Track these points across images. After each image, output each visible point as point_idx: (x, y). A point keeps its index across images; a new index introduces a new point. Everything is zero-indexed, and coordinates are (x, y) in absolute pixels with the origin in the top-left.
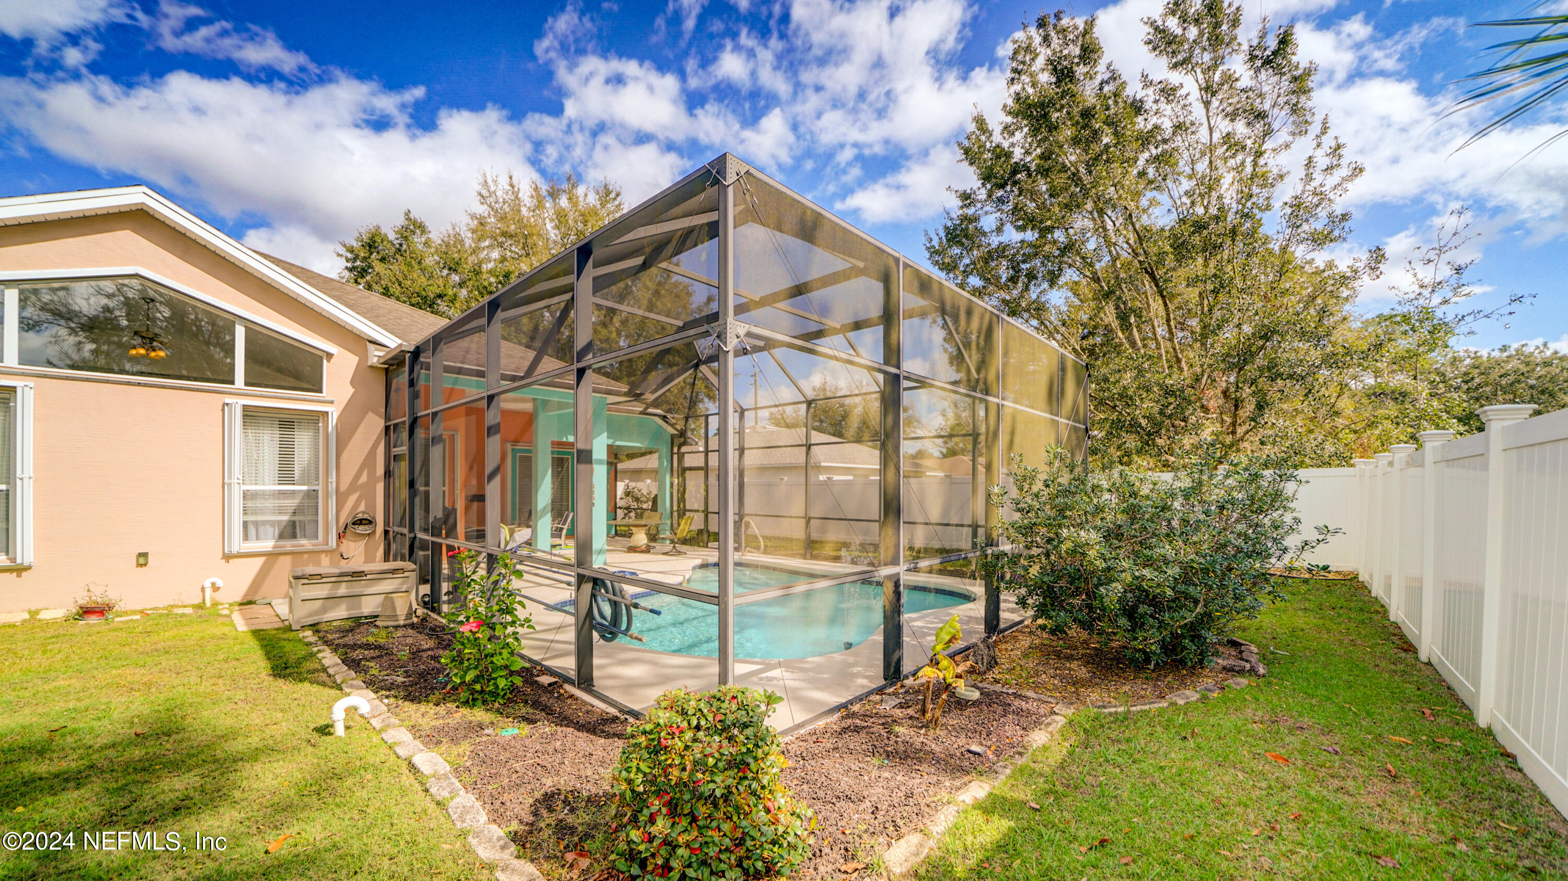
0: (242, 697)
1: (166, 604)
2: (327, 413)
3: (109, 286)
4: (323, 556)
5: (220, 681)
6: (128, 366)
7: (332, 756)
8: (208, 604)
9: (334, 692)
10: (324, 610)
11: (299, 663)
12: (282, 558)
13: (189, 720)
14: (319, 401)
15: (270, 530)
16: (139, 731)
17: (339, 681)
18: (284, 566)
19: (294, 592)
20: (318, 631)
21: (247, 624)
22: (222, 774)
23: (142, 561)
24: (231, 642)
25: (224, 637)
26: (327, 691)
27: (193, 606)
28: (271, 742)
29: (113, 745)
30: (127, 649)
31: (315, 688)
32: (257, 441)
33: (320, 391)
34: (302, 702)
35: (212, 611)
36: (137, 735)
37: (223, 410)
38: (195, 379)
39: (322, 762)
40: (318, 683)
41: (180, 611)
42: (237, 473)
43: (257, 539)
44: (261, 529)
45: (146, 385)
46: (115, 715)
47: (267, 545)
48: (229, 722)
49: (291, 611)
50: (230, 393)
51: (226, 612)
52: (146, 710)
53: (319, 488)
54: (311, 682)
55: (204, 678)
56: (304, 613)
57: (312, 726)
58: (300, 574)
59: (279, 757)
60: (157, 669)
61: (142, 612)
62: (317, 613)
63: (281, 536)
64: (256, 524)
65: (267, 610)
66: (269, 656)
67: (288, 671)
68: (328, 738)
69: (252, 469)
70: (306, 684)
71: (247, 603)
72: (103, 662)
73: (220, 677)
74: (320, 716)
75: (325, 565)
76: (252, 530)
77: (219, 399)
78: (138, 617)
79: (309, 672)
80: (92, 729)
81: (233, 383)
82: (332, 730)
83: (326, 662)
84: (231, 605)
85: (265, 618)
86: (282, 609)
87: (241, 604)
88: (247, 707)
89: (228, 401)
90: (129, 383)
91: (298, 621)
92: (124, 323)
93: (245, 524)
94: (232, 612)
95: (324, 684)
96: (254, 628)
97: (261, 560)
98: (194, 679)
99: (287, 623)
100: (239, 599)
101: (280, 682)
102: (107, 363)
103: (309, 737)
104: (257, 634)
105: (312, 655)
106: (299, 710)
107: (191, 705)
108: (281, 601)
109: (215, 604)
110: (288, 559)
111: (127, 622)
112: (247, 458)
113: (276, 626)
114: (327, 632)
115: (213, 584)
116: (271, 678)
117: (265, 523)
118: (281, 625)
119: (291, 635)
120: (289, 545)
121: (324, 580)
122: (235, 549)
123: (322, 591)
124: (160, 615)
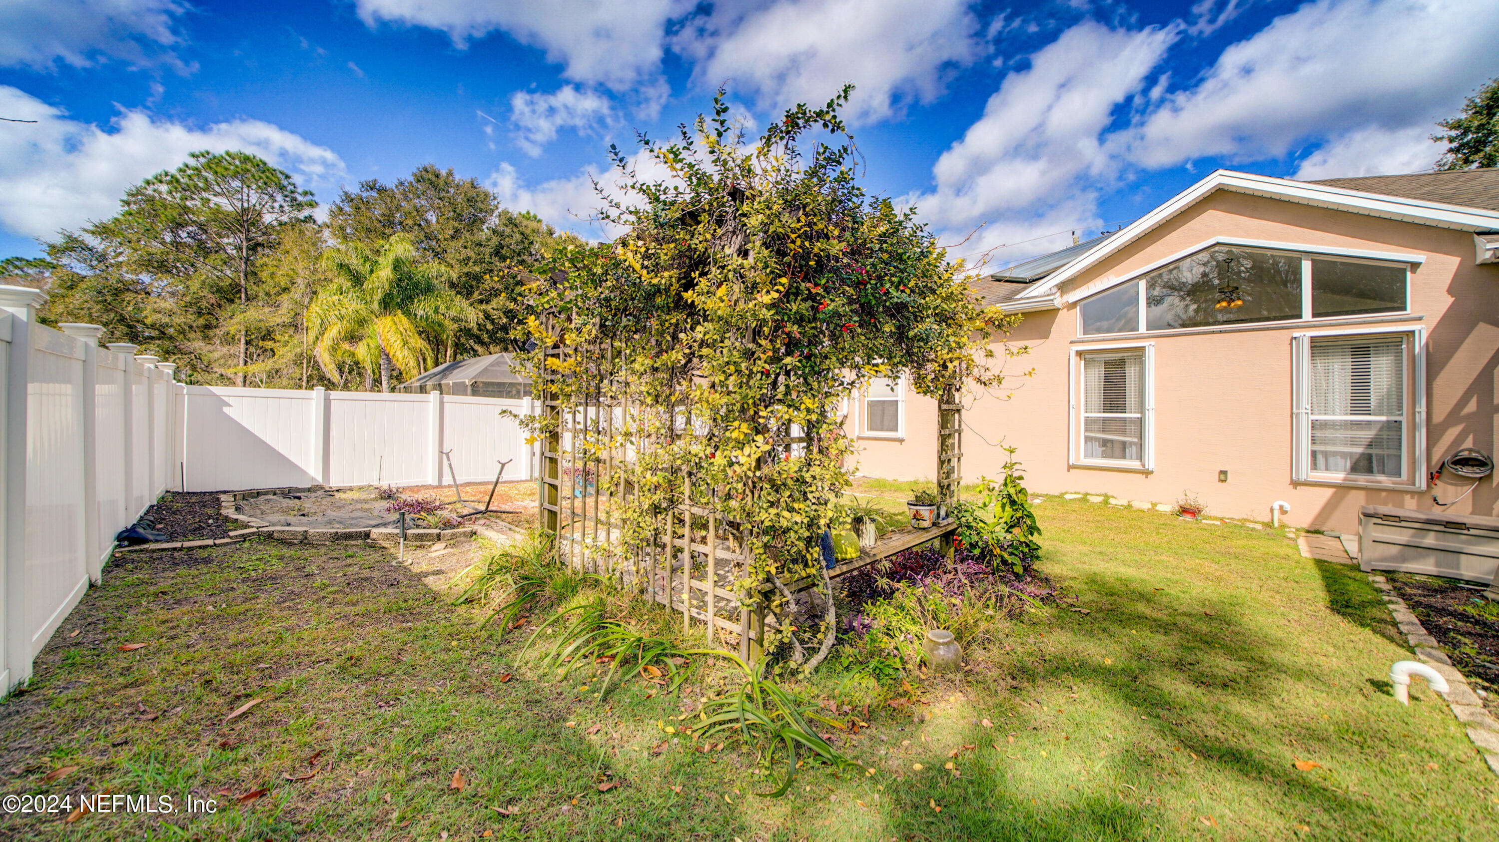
0: (1296, 618)
1: (1240, 517)
2: (1413, 332)
3: (1204, 257)
4: (1407, 497)
5: (1277, 596)
6: (1220, 317)
7: (1386, 718)
8: (1276, 524)
9: (1402, 652)
10: (1404, 560)
11: (1363, 605)
12: (1353, 493)
13: (1246, 619)
14: (1401, 321)
15: (1341, 462)
16: (1208, 612)
17: (1412, 643)
18: (1356, 501)
19: (1364, 530)
20: (1394, 580)
21: (1311, 552)
22: (1266, 676)
23: (1222, 477)
24: (1294, 565)
25: (1287, 558)
26: (1392, 647)
27: (1263, 524)
28: (1317, 670)
29: (1190, 615)
30: (1208, 546)
31: (1377, 639)
32: (1327, 371)
33: (1404, 309)
34: (1360, 645)
35: (1279, 532)
36: (1206, 615)
37: (1291, 344)
38: (1275, 319)
39: (1372, 719)
40: (1384, 635)
41: (1251, 525)
42: (1305, 404)
43: (1327, 469)
44: (1331, 460)
45: (1226, 332)
46: (1194, 593)
47: (1338, 477)
48: (1280, 634)
49: (1360, 550)
50: (1298, 327)
51: (1292, 535)
52: (1215, 598)
53: (1404, 419)
54: (1374, 631)
55: (1264, 588)
56: (1374, 556)
57: (1367, 676)
58: (1371, 512)
59: (1323, 688)
60: (1226, 568)
61: (1221, 519)
62: (1393, 559)
63: (1354, 469)
64: (1326, 454)
65: (1335, 543)
66: (1329, 588)
67: (1349, 610)
68: (1384, 697)
69: (1321, 399)
70: (1367, 631)
71: (1314, 531)
72: (1191, 551)
73: (1278, 592)
74: (1380, 670)
75: (1410, 507)
76: (1321, 459)
77: (1286, 335)
78: (1218, 523)
79: (1373, 619)
80: (1178, 598)
81: (1300, 317)
82: (1392, 692)
83: (1399, 617)
84: (1297, 530)
85: (1331, 550)
86: (1353, 547)
87: (1308, 532)
88: (1299, 629)
89: (1295, 335)
90: (1213, 332)
91: (1368, 562)
92: (1216, 282)
93: (1314, 454)
94: (1298, 537)
95: (1391, 639)
96: (1317, 557)
97: (1329, 492)
98: (1255, 586)
99: (1355, 561)
100: (1306, 526)
101: (1337, 618)
102: (1205, 318)
103: (1362, 685)
104: (1320, 563)
105: (1380, 603)
106: (1355, 653)
107: (1249, 607)
108: (1352, 537)
109: (1283, 526)
110: (1362, 494)
111: (1211, 525)
112: (1316, 389)
113: (1343, 561)
114: (1405, 584)
115: (1281, 507)
116: (1328, 611)
117: (1335, 454)
118: (1349, 562)
119: (1359, 575)
120: (1362, 479)
121: (1403, 524)
122: (1303, 477)
123: (1403, 536)
124: (1236, 526)
